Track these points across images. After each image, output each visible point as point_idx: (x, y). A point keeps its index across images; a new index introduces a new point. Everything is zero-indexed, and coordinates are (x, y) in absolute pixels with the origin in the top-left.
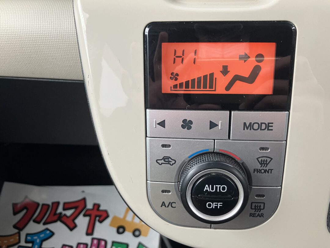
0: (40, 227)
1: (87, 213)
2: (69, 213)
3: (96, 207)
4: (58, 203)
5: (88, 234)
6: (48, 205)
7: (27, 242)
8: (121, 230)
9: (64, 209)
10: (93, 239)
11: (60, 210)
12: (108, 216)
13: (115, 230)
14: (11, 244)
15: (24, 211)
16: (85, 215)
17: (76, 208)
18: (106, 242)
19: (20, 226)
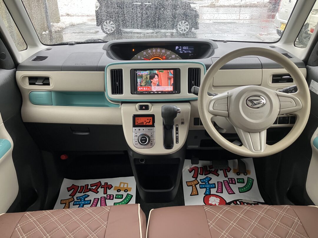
0: (82, 194)
1: (102, 187)
2: (94, 188)
3: (106, 184)
4: (88, 185)
5: (104, 194)
6: (84, 186)
7: (77, 199)
8: (119, 190)
9: (91, 187)
10: (107, 195)
11: (89, 187)
12: (112, 187)
13: (116, 191)
14: (70, 201)
15: (73, 190)
16: (101, 188)
17: (97, 186)
18: (113, 195)
19: (72, 195)
